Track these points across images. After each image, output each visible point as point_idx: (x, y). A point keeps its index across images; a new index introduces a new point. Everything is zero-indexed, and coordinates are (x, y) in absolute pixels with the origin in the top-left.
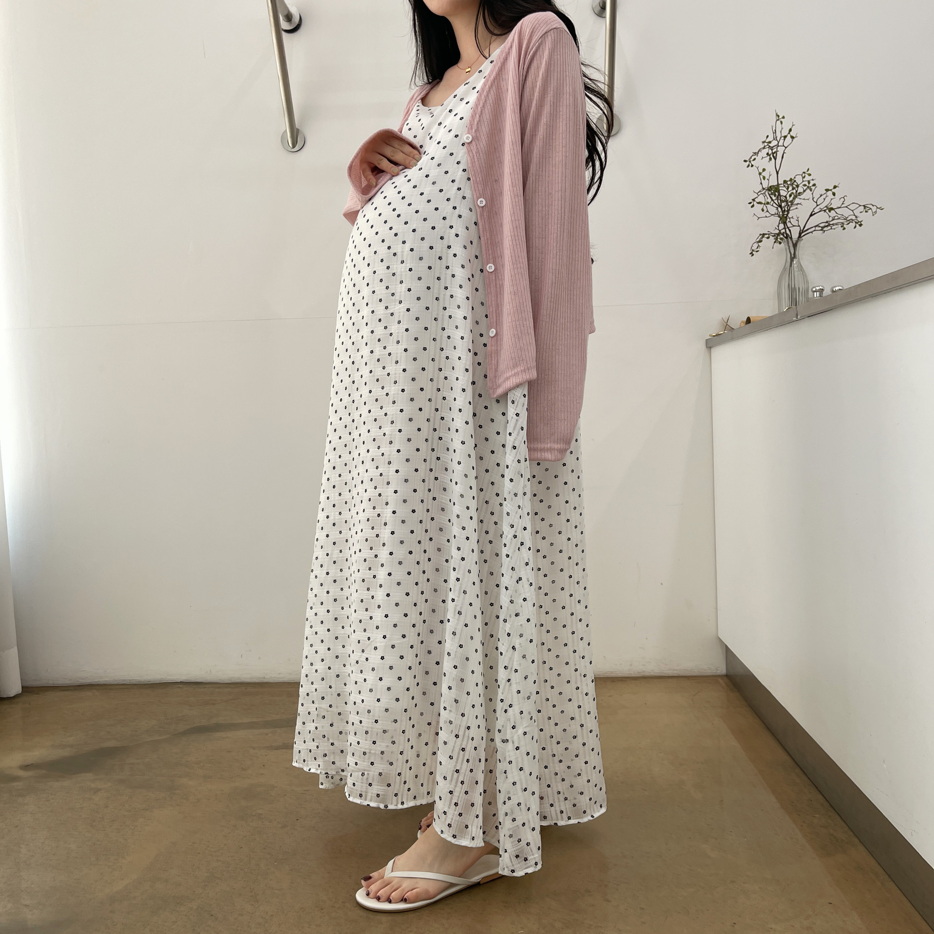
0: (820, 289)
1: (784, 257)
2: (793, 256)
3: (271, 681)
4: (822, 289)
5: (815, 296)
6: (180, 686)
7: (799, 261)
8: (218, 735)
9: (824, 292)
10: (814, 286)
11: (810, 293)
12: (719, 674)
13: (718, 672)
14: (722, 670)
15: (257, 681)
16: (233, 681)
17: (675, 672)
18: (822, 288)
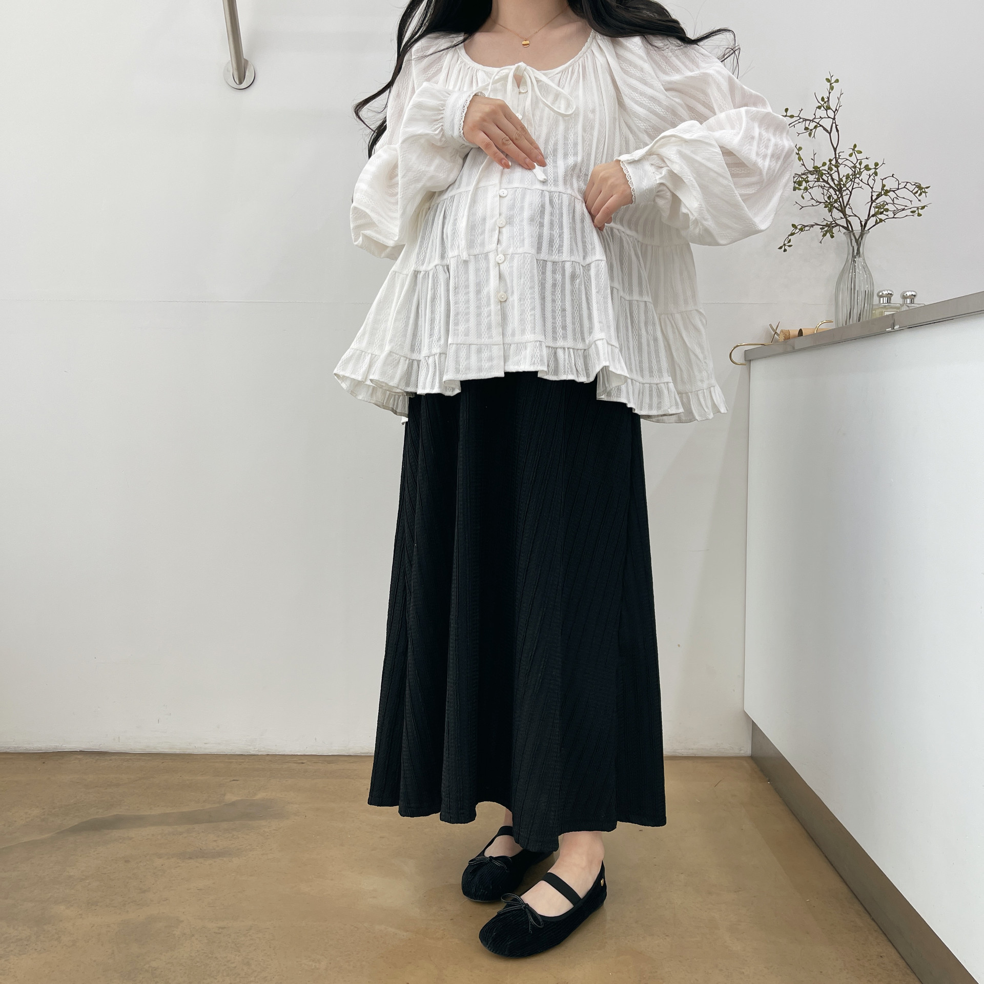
0: (889, 293)
1: (845, 253)
2: (856, 252)
3: (196, 752)
4: (891, 294)
5: (882, 302)
6: (79, 757)
7: (864, 259)
8: (115, 833)
9: (892, 298)
10: (881, 289)
11: (876, 298)
12: (744, 755)
13: (742, 752)
14: (747, 750)
15: (178, 751)
16: (148, 750)
17: (691, 751)
18: (889, 292)
